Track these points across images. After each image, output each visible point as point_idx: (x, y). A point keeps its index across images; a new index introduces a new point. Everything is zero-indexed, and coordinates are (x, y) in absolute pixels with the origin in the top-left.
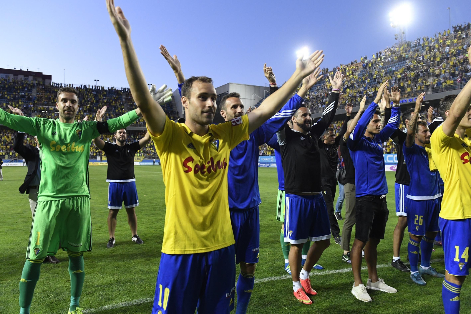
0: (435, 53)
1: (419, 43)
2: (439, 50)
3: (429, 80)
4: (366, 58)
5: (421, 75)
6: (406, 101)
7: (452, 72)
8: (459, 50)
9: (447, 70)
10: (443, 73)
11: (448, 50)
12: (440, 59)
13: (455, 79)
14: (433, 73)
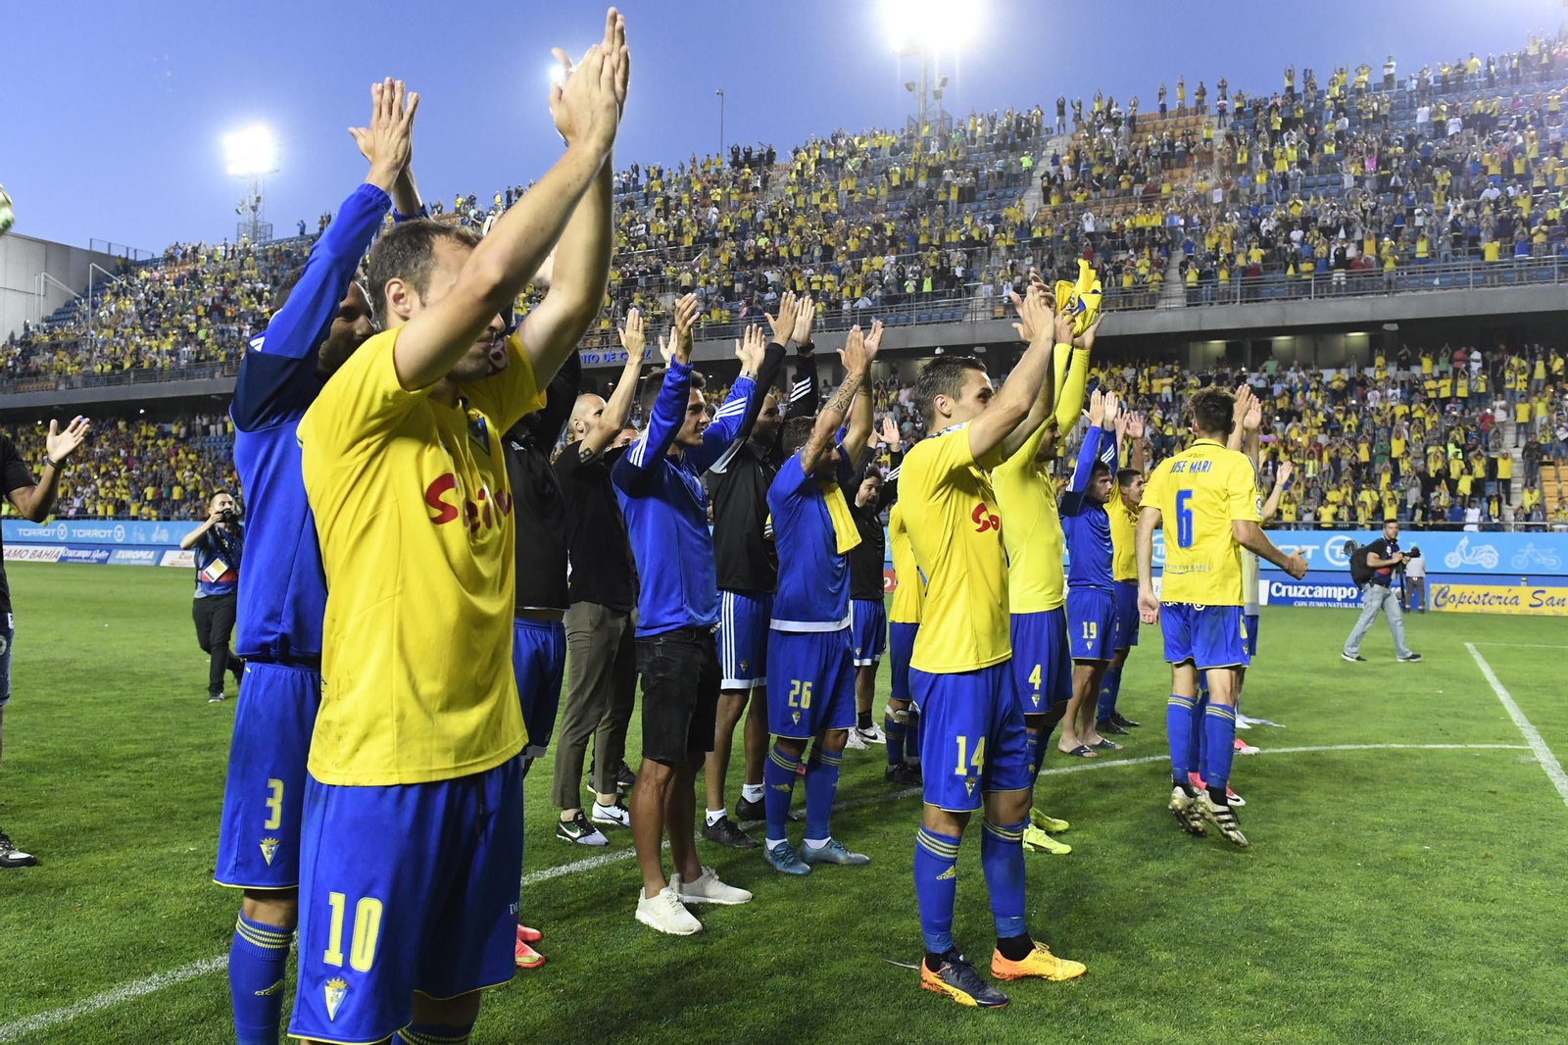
0: (680, 221)
1: (636, 181)
2: (690, 212)
3: (662, 300)
4: (471, 201)
5: (642, 281)
6: (595, 359)
7: (727, 284)
8: (744, 223)
9: (713, 276)
10: (701, 283)
11: (715, 216)
12: (694, 242)
13: (734, 307)
14: (673, 280)
